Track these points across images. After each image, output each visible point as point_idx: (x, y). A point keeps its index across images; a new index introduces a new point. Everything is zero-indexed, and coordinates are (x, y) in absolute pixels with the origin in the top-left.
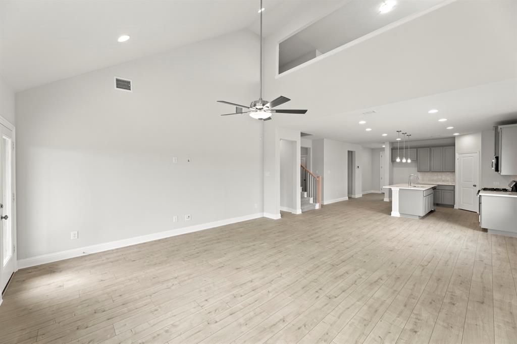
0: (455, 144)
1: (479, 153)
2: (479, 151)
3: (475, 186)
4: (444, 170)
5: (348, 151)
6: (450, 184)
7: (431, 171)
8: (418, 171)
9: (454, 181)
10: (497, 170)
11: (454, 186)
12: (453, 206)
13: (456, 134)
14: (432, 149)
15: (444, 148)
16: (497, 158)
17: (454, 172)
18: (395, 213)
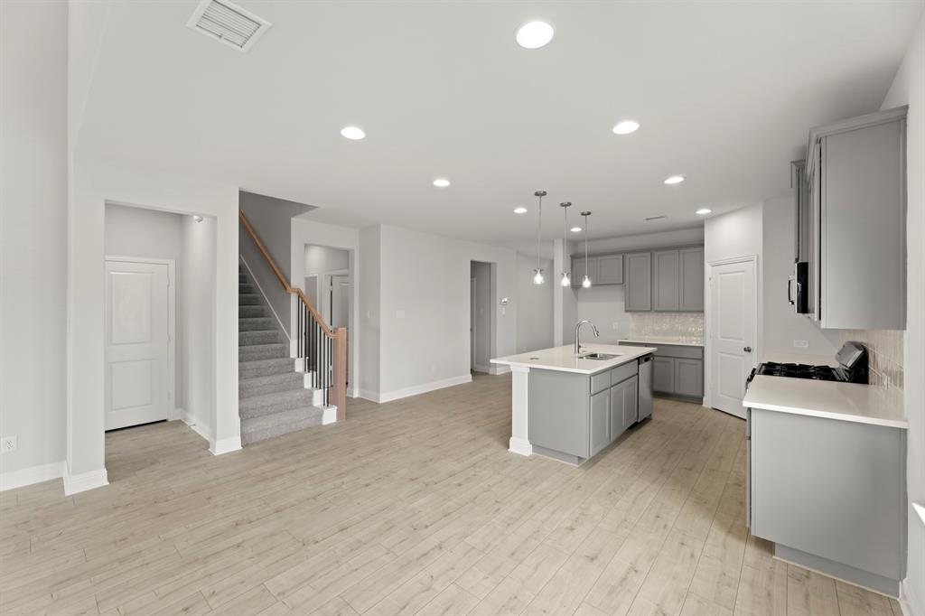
0: (703, 240)
1: (758, 261)
2: (758, 256)
3: (748, 350)
4: (681, 309)
5: (473, 263)
6: (694, 344)
7: (653, 309)
8: (627, 311)
9: (703, 335)
10: (804, 307)
11: (703, 348)
12: (699, 400)
13: (704, 212)
14: (656, 254)
15: (682, 251)
16: (803, 270)
17: (703, 312)
18: (520, 444)
